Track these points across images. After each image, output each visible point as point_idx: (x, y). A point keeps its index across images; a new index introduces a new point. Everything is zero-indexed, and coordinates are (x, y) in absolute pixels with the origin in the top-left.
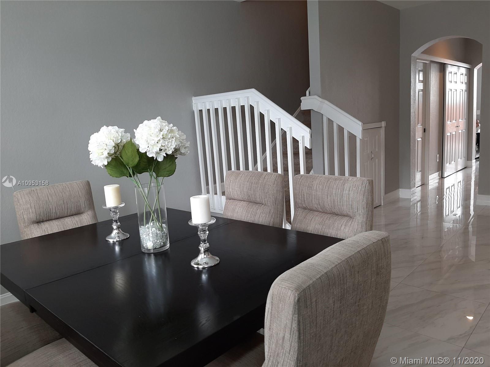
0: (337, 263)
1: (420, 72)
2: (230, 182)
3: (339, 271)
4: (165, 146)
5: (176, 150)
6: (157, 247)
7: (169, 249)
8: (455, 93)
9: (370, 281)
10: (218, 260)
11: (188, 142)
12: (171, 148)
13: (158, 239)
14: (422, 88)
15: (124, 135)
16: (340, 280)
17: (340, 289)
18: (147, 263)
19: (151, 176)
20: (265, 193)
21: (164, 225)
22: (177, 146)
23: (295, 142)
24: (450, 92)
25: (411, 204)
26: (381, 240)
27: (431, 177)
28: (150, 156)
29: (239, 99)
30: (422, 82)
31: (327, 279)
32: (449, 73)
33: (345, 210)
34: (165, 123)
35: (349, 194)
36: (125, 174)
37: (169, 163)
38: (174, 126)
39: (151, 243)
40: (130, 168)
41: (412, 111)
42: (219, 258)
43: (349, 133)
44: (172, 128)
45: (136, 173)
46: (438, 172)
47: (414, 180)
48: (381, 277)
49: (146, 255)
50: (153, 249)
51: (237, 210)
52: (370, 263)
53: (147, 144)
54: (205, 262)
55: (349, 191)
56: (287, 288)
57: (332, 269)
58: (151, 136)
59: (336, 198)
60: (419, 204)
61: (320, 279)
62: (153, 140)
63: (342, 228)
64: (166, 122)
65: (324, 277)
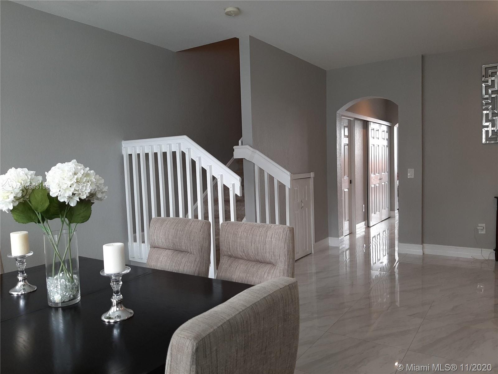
0: (241, 310)
1: (345, 128)
2: (155, 230)
3: (242, 318)
4: (78, 190)
5: (92, 195)
6: (66, 301)
7: (80, 302)
8: (377, 148)
9: (277, 328)
10: (131, 313)
11: (105, 186)
12: (86, 192)
13: (68, 291)
14: (348, 143)
15: (34, 178)
16: (244, 327)
17: (243, 336)
18: (53, 319)
19: (63, 222)
20: (191, 241)
21: (75, 276)
22: (93, 191)
23: (226, 189)
24: (373, 147)
25: (340, 252)
26: (289, 285)
27: (358, 226)
28: (62, 201)
29: (170, 145)
30: (348, 137)
31: (229, 326)
32: (371, 130)
33: (268, 258)
34: (80, 167)
35: (271, 241)
36: (33, 220)
37: (83, 208)
38: (90, 170)
39: (59, 295)
40: (39, 213)
41: (338, 163)
42: (133, 310)
43: (279, 182)
44: (88, 171)
45: (46, 219)
46: (364, 221)
47: (342, 229)
48: (289, 324)
49: (53, 310)
50: (61, 303)
51: (161, 259)
52: (276, 309)
53: (59, 187)
54: (118, 316)
55: (271, 239)
56: (186, 337)
57: (235, 316)
58: (64, 179)
59: (260, 246)
60: (348, 252)
61: (222, 327)
62: (66, 184)
63: (266, 276)
64: (83, 165)
65: (226, 325)
